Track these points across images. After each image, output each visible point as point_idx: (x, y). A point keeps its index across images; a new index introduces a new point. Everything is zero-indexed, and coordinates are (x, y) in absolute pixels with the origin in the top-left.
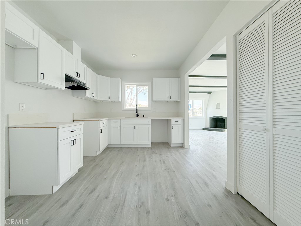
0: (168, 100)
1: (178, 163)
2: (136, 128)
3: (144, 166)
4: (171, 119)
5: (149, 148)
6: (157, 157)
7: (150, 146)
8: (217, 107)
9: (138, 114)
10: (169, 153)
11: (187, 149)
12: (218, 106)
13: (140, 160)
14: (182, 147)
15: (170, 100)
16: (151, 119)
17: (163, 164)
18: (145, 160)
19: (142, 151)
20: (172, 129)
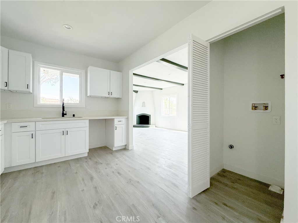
0: (109, 96)
1: (135, 169)
2: (65, 133)
3: (96, 188)
4: (113, 119)
5: (86, 158)
6: (106, 169)
7: (87, 155)
8: (142, 105)
9: (65, 113)
10: (117, 160)
11: (131, 150)
12: (144, 104)
13: (83, 179)
14: (125, 149)
15: (111, 96)
16: (89, 120)
17: (119, 177)
18: (92, 178)
19: (78, 165)
20: (115, 130)
